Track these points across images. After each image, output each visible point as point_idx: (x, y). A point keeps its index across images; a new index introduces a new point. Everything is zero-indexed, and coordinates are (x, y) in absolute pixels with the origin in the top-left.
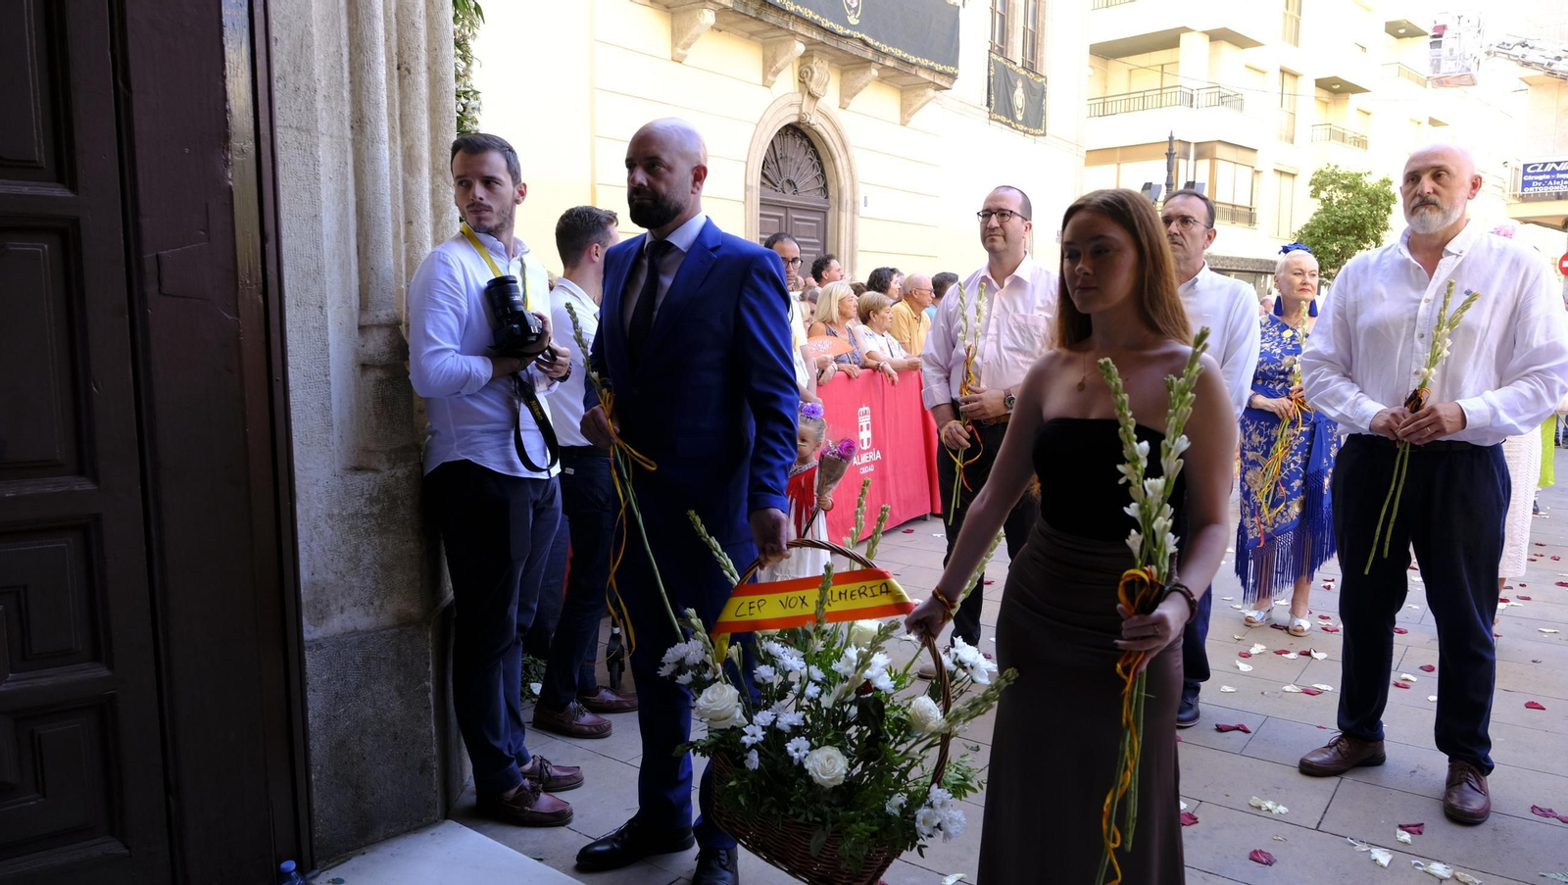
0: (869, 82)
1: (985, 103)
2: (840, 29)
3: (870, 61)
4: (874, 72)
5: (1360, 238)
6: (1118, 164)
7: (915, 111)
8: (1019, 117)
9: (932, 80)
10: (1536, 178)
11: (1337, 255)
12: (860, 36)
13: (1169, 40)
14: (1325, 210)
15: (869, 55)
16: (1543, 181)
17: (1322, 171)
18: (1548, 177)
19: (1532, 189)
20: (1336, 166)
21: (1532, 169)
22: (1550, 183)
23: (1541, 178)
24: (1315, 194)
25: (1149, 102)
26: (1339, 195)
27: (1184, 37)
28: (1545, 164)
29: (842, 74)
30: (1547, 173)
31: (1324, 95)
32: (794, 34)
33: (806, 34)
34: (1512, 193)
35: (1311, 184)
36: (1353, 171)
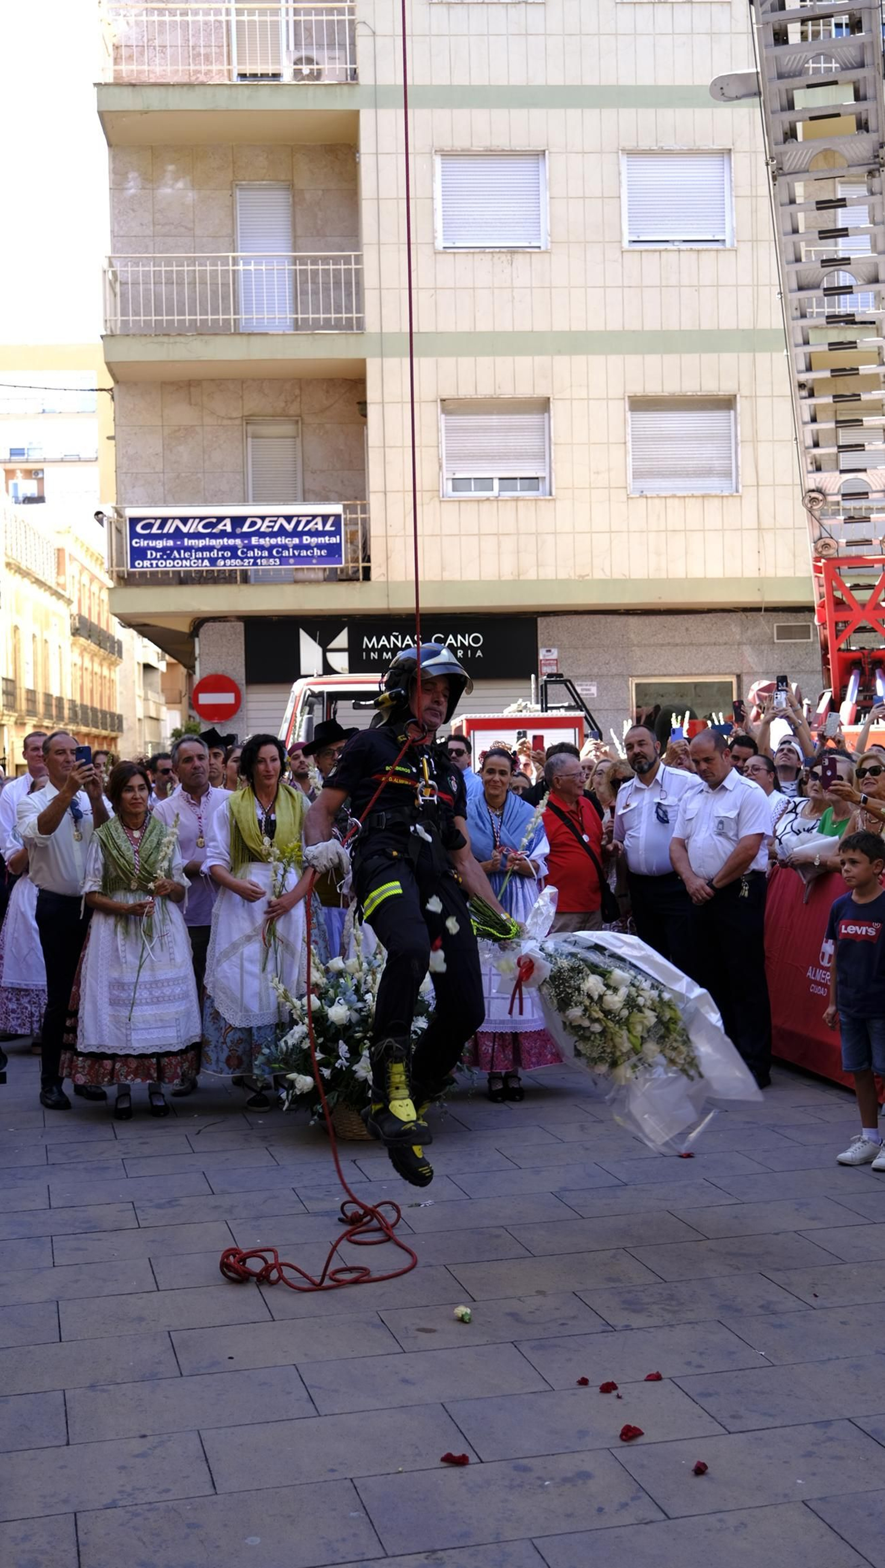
10: (152, 543)
16: (163, 550)
18: (170, 543)
19: (147, 563)
21: (143, 528)
22: (175, 553)
23: (160, 544)
28: (164, 521)
30: (168, 536)
34: (115, 569)
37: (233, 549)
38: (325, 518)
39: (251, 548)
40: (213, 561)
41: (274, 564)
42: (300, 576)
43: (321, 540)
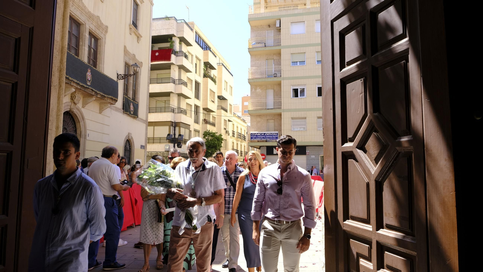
0: (92, 101)
1: (122, 108)
2: (86, 86)
3: (93, 95)
4: (94, 99)
5: (215, 149)
6: (154, 126)
7: (104, 110)
8: (132, 113)
9: (110, 102)
11: (210, 153)
12: (91, 88)
13: (168, 94)
14: (207, 142)
15: (93, 93)
16: (255, 137)
17: (206, 132)
19: (253, 139)
20: (209, 131)
21: (252, 135)
23: (254, 137)
24: (204, 137)
25: (163, 110)
26: (210, 138)
27: (171, 95)
28: (255, 134)
29: (83, 98)
30: (255, 136)
31: (205, 112)
32: (72, 86)
33: (76, 86)
34: (249, 140)
35: (203, 135)
36: (213, 132)
37: (264, 137)
38: (276, 133)
39: (266, 137)
40: (261, 139)
41: (269, 139)
42: (273, 141)
43: (275, 136)
